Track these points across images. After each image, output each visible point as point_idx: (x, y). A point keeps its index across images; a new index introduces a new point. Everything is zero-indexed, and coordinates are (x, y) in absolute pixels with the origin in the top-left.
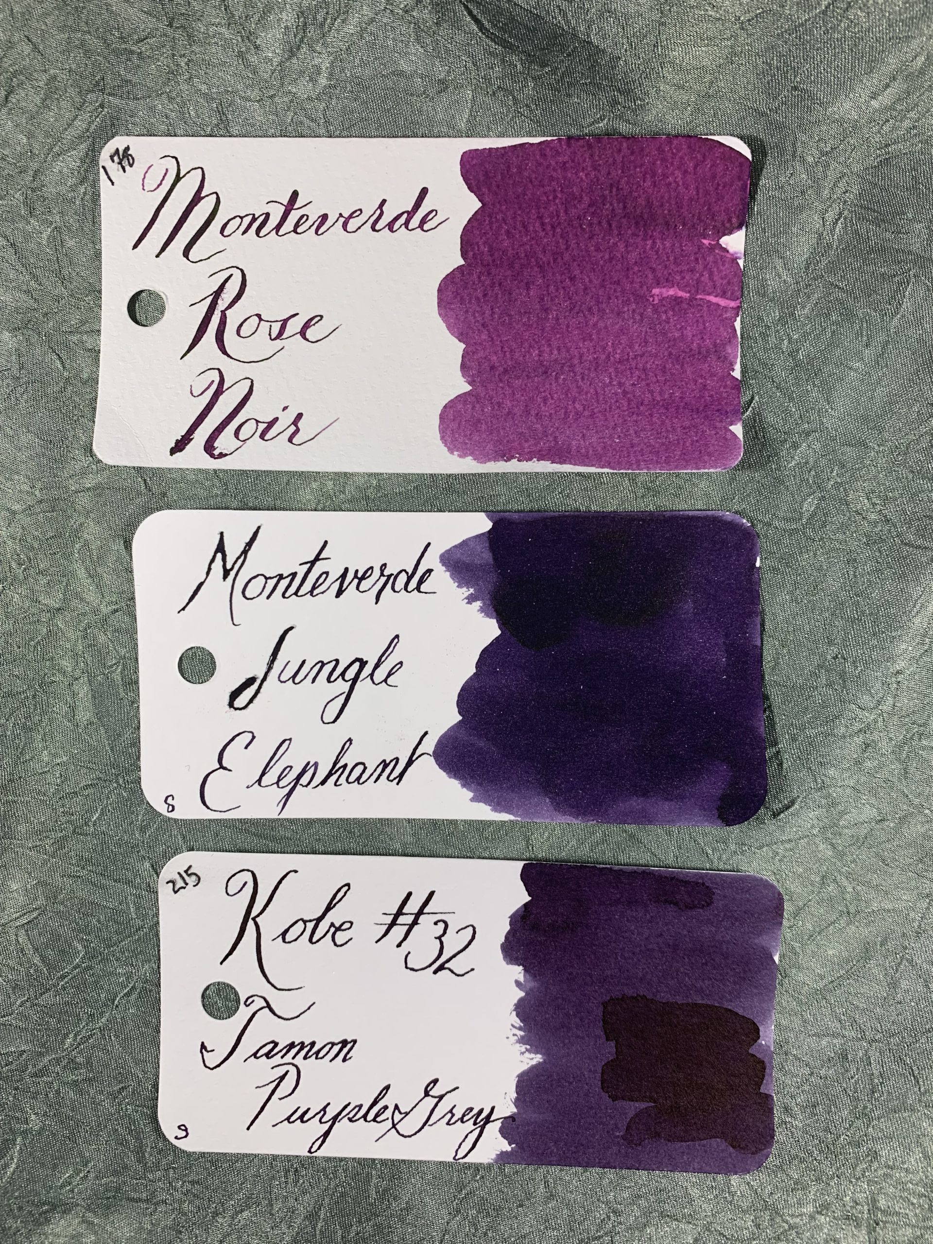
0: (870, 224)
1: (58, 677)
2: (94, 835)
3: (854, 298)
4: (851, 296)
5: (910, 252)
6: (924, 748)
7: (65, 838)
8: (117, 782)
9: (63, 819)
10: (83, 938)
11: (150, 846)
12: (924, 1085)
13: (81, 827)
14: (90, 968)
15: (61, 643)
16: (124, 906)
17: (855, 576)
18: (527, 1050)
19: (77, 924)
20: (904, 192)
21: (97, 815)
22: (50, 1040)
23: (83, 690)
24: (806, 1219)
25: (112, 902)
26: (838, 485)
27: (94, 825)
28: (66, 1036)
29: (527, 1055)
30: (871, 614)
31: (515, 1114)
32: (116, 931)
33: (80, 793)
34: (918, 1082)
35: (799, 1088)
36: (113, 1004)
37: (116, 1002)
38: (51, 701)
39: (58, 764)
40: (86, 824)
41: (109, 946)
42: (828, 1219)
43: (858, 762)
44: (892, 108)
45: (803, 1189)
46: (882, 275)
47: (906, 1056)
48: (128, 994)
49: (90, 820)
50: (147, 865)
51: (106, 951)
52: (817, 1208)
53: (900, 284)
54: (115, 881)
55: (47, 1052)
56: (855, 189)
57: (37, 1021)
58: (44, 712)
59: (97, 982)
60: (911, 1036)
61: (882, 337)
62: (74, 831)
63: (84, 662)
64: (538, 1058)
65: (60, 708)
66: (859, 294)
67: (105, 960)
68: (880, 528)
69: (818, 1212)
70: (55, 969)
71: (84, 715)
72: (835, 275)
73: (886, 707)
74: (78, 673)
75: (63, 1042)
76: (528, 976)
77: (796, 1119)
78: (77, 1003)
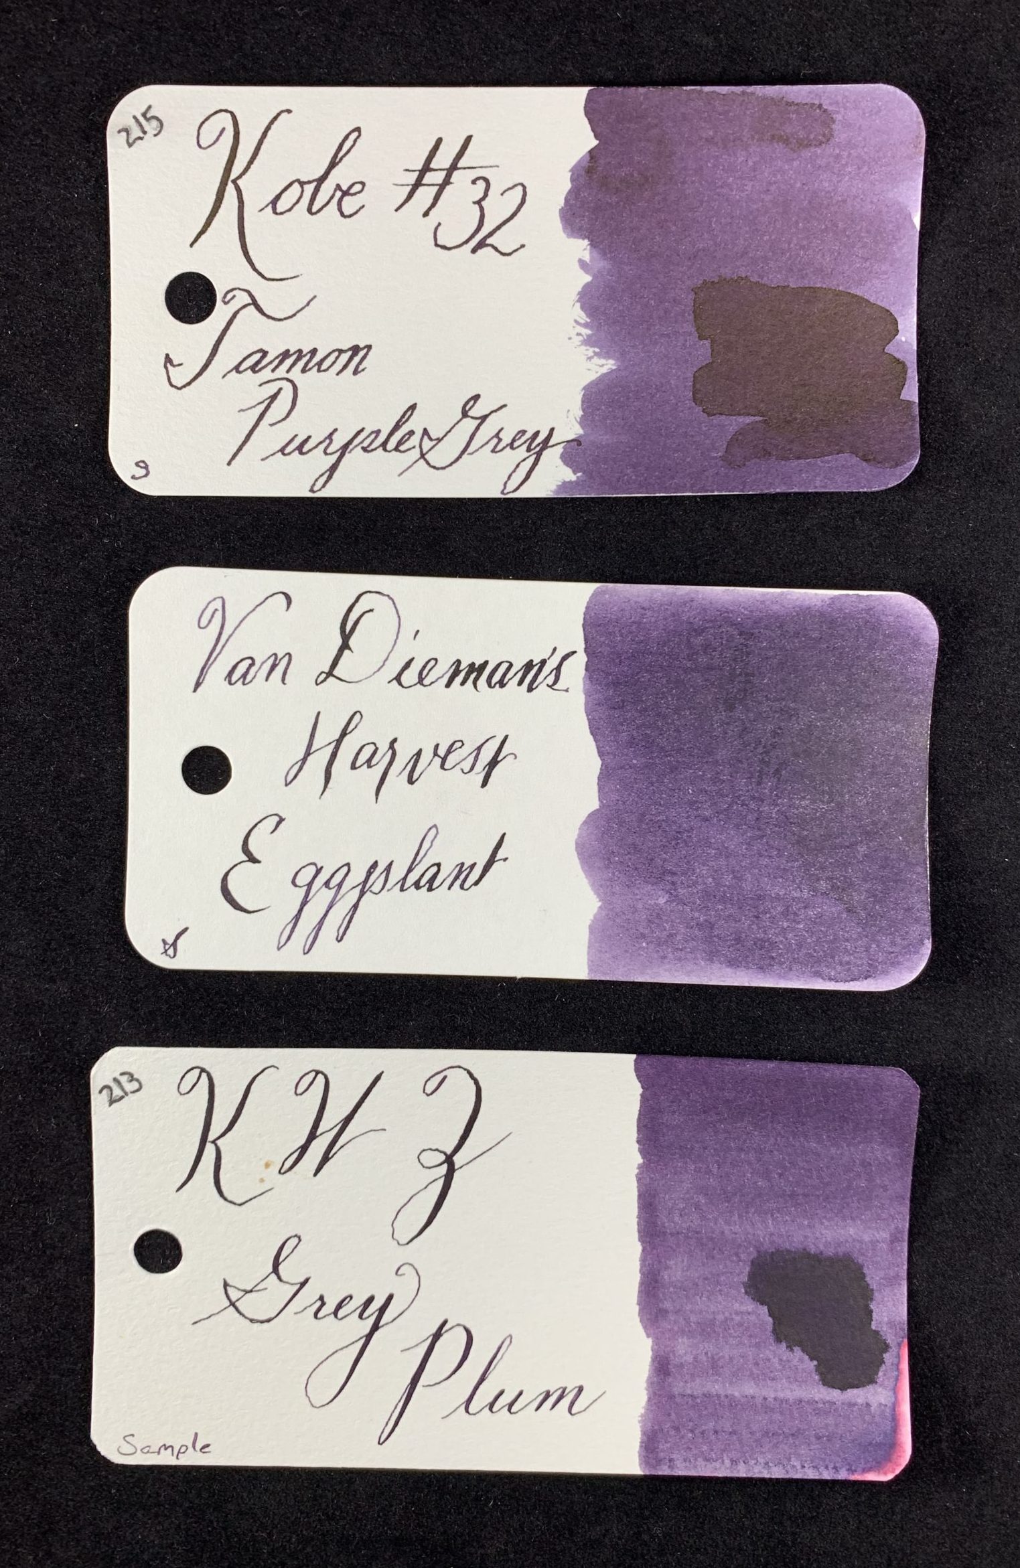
18: (596, 354)
29: (596, 360)
31: (581, 436)
64: (609, 365)
76: (595, 254)
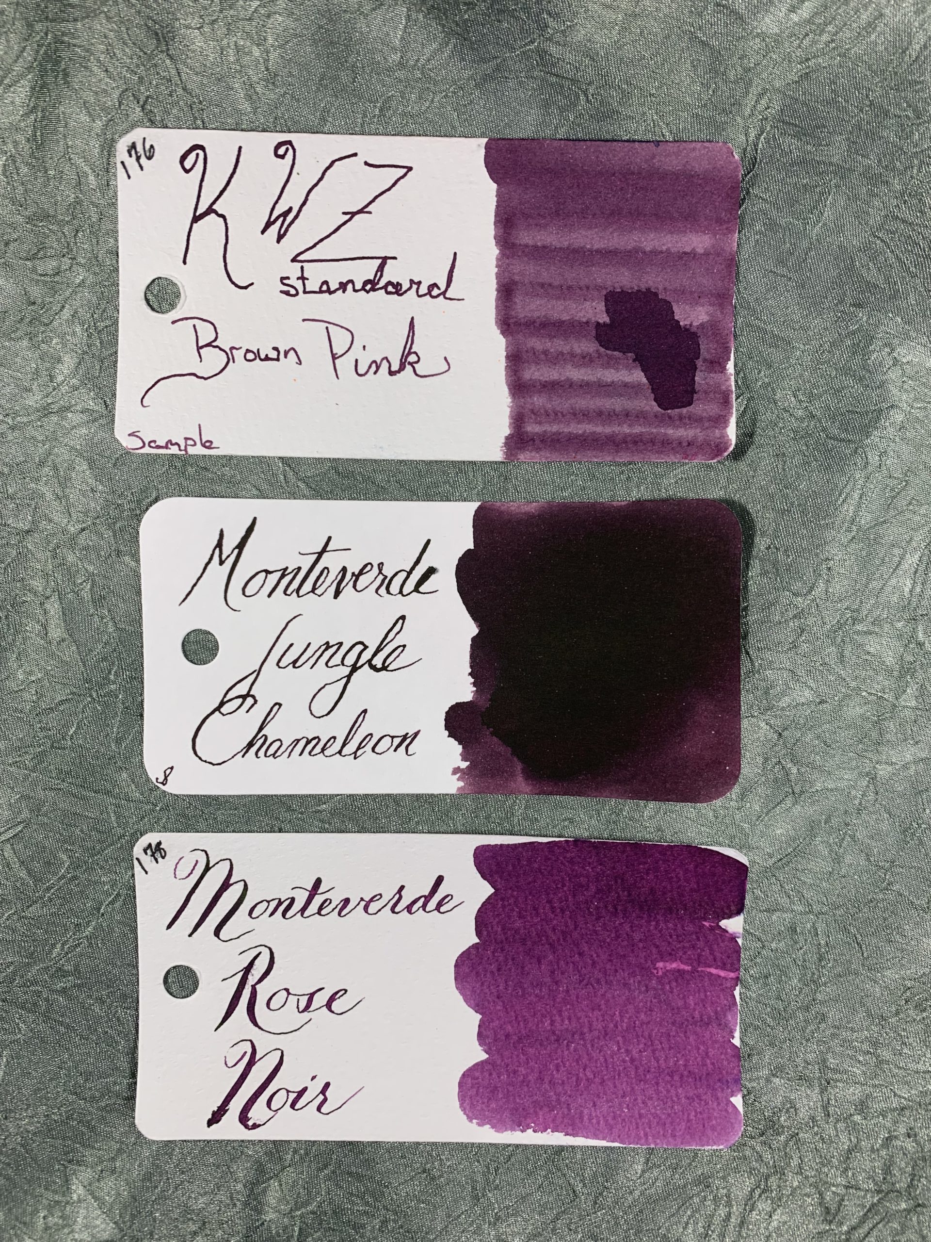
0: (792, 138)
1: (29, 597)
2: (72, 749)
3: (778, 209)
4: (774, 207)
5: (831, 164)
6: (858, 633)
7: (43, 753)
8: (91, 696)
9: (41, 735)
10: (67, 849)
11: (126, 758)
12: (867, 951)
13: (59, 742)
14: (75, 878)
15: (31, 564)
16: (105, 816)
17: (784, 470)
19: (61, 835)
20: (824, 106)
21: (74, 729)
22: (37, 951)
23: (54, 607)
24: (762, 1082)
25: (93, 812)
26: (766, 386)
27: (71, 739)
28: (53, 946)
30: (799, 505)
32: (99, 840)
33: (56, 708)
34: (861, 948)
35: (752, 960)
36: (99, 912)
37: (102, 911)
38: (24, 621)
39: (34, 682)
40: (64, 738)
41: (93, 856)
42: (782, 1081)
43: (794, 646)
44: (809, 21)
45: (758, 1054)
46: (804, 186)
47: (850, 925)
48: (112, 903)
49: (67, 734)
50: (125, 775)
51: (91, 860)
52: (772, 1071)
53: (821, 194)
54: (95, 792)
55: (35, 962)
56: (776, 106)
57: (24, 933)
58: (17, 632)
59: (82, 892)
60: (855, 907)
61: (805, 244)
62: (52, 747)
63: (54, 581)
65: (32, 627)
66: (782, 205)
67: (90, 869)
68: (806, 424)
69: (773, 1075)
70: (41, 880)
71: (56, 632)
72: (759, 187)
73: (817, 592)
74: (48, 592)
75: (50, 952)
77: (749, 990)
78: (64, 913)
